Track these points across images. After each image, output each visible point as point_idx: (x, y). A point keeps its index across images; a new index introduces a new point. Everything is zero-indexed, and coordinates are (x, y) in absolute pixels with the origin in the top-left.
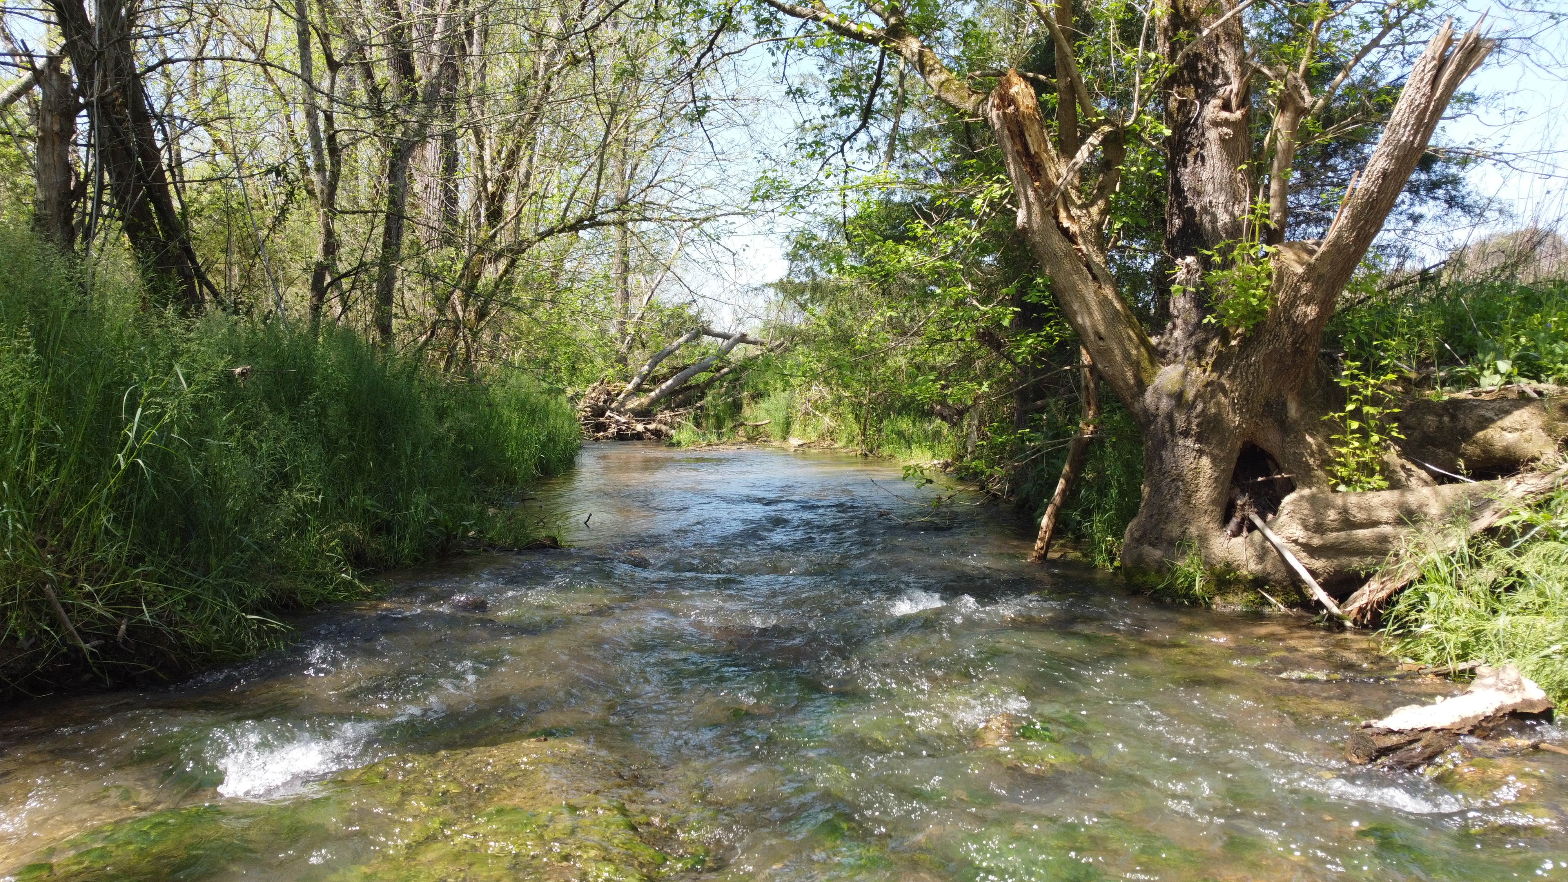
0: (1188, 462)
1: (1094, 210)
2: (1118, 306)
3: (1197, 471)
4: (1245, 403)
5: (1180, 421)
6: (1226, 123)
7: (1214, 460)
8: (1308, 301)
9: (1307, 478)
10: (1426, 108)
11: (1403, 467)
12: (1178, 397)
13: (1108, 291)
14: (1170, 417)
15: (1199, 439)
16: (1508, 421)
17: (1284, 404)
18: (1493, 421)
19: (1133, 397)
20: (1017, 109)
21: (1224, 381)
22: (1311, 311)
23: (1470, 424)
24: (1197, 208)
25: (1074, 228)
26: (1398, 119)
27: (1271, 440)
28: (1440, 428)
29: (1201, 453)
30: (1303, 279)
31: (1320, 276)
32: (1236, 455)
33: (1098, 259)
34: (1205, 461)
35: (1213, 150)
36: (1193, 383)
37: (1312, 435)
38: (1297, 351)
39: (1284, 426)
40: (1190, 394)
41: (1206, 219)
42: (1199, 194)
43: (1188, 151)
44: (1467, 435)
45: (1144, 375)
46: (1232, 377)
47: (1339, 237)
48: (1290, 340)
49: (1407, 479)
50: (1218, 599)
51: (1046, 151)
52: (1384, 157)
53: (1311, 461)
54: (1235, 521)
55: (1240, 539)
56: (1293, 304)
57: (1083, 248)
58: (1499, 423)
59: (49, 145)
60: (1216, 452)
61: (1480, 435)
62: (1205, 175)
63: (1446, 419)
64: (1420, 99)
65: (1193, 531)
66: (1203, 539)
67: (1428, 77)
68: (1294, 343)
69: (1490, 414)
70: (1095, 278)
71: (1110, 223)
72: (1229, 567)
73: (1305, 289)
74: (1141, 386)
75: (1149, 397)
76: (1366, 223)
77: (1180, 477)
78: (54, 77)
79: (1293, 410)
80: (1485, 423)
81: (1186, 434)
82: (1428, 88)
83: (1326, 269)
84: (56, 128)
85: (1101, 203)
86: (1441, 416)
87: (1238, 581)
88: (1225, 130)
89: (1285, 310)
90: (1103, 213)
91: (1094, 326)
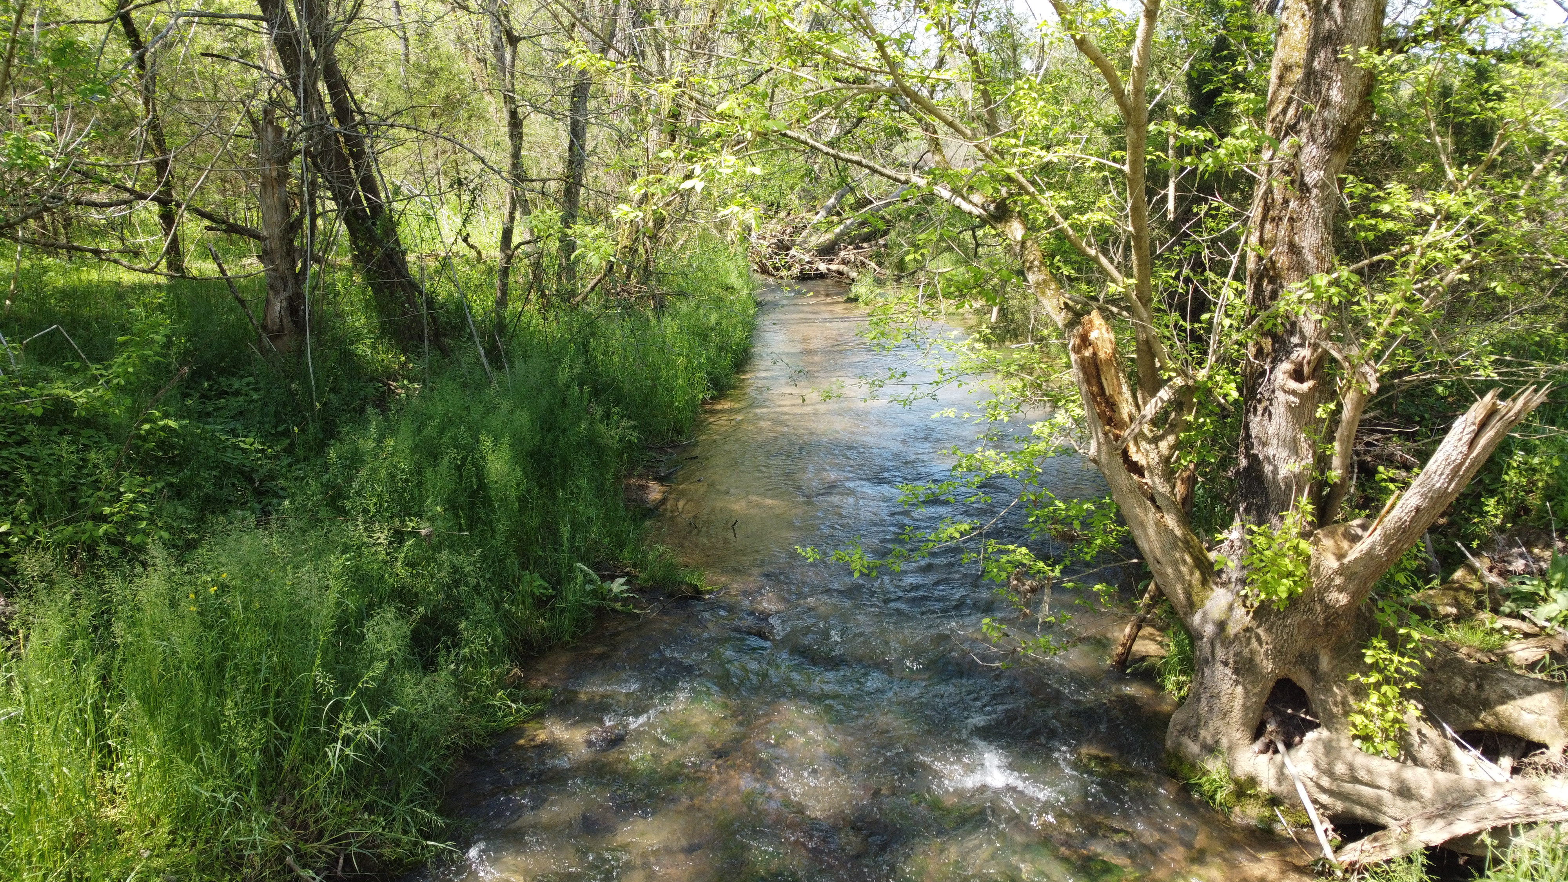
0: (1225, 687)
1: (1164, 445)
2: (1178, 532)
3: (1231, 695)
4: (1278, 654)
5: (1220, 653)
6: (1294, 393)
7: (1247, 692)
8: (1341, 589)
9: (1330, 722)
10: (1461, 464)
11: (1419, 732)
12: (1221, 627)
13: (1170, 521)
14: (1212, 643)
15: (1236, 671)
16: (1528, 702)
17: (1317, 658)
18: (1513, 698)
19: (1186, 614)
20: (1095, 354)
21: (1260, 631)
22: (1343, 599)
23: (1493, 697)
24: (1261, 457)
25: (1143, 462)
26: (1434, 468)
27: (1304, 680)
28: (1465, 692)
29: (1237, 682)
30: (1336, 573)
31: (1353, 574)
32: (1267, 692)
33: (1163, 489)
34: (1239, 689)
35: (1279, 410)
36: (1236, 622)
37: (1339, 687)
38: (1328, 623)
39: (1314, 673)
40: (1232, 629)
41: (1268, 468)
42: (1264, 444)
43: (1260, 401)
44: (1487, 705)
45: (1195, 599)
46: (1268, 630)
47: (1372, 548)
48: (1322, 616)
49: (1420, 746)
50: (1237, 809)
51: (1120, 393)
52: (1418, 496)
53: (1335, 710)
54: (1263, 740)
55: (1265, 757)
56: (1327, 589)
57: (1149, 481)
58: (1519, 702)
59: (269, 189)
60: (1250, 687)
61: (1500, 709)
62: (1271, 430)
63: (1473, 685)
64: (1456, 456)
65: (1224, 741)
66: (1232, 748)
67: (1466, 438)
68: (1326, 619)
69: (1513, 692)
70: (1158, 508)
71: (1178, 458)
72: (1252, 781)
73: (1338, 581)
74: (1192, 606)
75: (1197, 619)
76: (1398, 542)
77: (1216, 696)
78: (270, 129)
79: (1325, 663)
80: (1506, 698)
81: (1226, 664)
82: (1465, 448)
83: (1359, 569)
84: (274, 174)
85: (1171, 439)
86: (1469, 681)
87: (1256, 796)
88: (1292, 398)
89: (1319, 592)
90: (1172, 448)
91: (1152, 551)
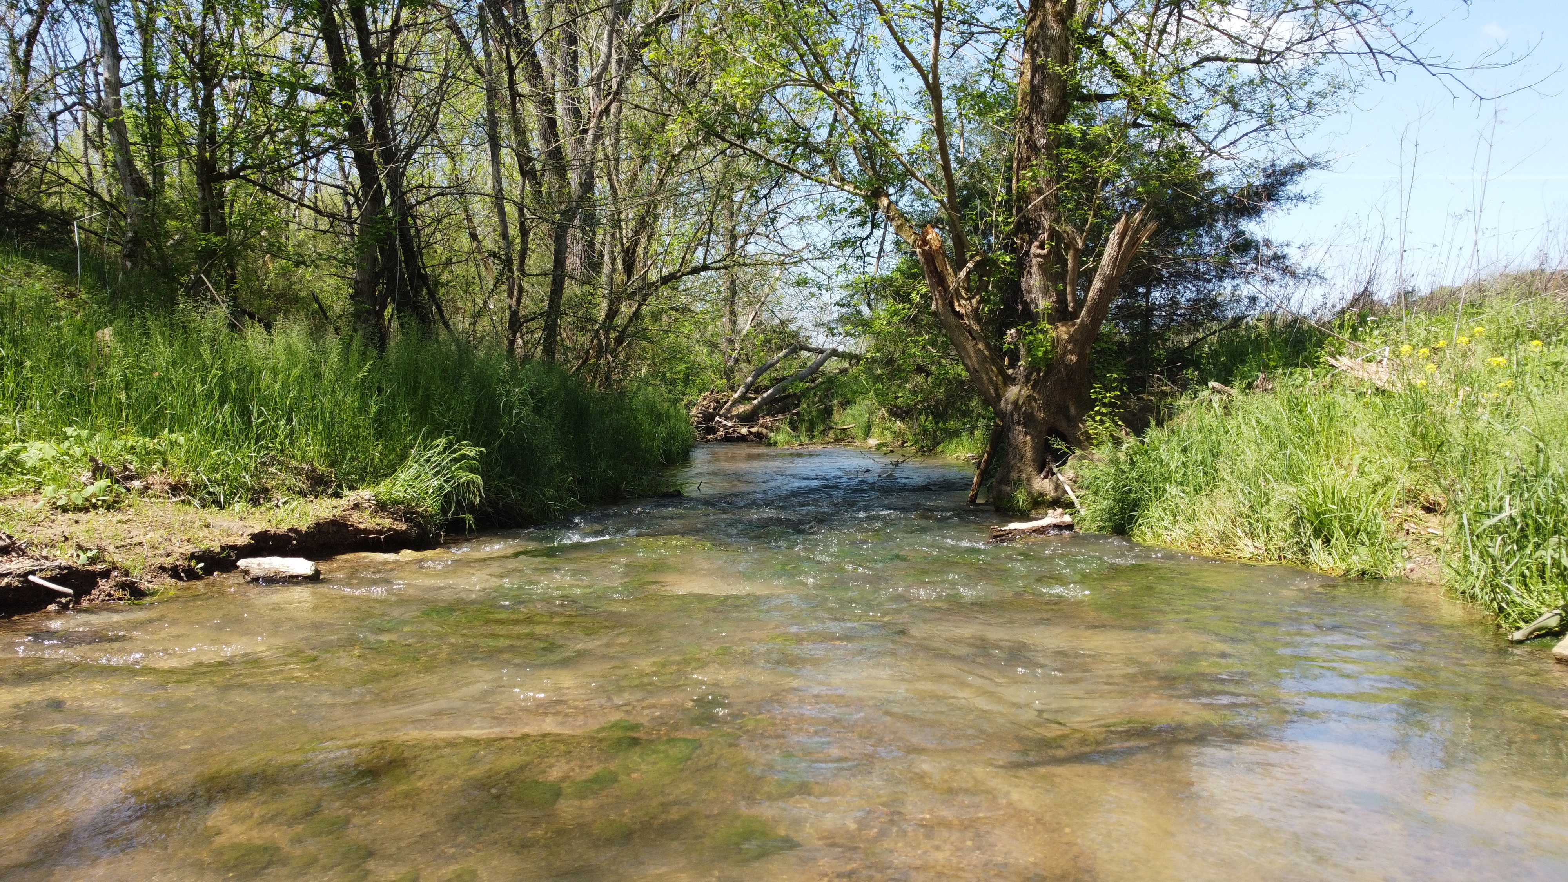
0: (1021, 438)
1: (974, 301)
2: (987, 354)
3: (1025, 443)
4: (1046, 407)
5: (1016, 416)
6: (1040, 256)
7: (1033, 437)
8: (1072, 352)
10: (1117, 258)
12: (1016, 403)
13: (981, 346)
14: (1012, 414)
15: (1025, 426)
17: (1067, 409)
19: (995, 404)
20: (930, 247)
21: (1037, 395)
22: (1074, 358)
24: (1028, 301)
25: (962, 312)
27: (1063, 426)
29: (1026, 433)
30: (1069, 341)
31: (1076, 341)
33: (976, 328)
34: (1028, 438)
35: (1035, 269)
36: (1023, 396)
37: (1082, 424)
38: (1069, 379)
39: (1069, 418)
40: (1021, 402)
41: (1033, 307)
42: (1029, 292)
43: (1025, 269)
45: (1000, 391)
46: (1039, 392)
47: (1083, 321)
48: (1065, 374)
51: (946, 269)
53: (1082, 437)
54: (1045, 471)
55: (1048, 479)
56: (1064, 355)
57: (967, 323)
60: (1033, 433)
62: (1032, 283)
65: (1024, 476)
66: (1029, 479)
67: (1116, 242)
68: (1068, 375)
70: (974, 339)
72: (1041, 494)
73: (1069, 347)
74: (999, 397)
75: (1002, 404)
76: (1095, 314)
77: (1016, 447)
79: (1073, 410)
81: (1019, 423)
82: (1117, 248)
83: (1079, 337)
85: (978, 297)
87: (1044, 502)
88: (1041, 259)
89: (1061, 357)
90: (979, 303)
91: (972, 365)
